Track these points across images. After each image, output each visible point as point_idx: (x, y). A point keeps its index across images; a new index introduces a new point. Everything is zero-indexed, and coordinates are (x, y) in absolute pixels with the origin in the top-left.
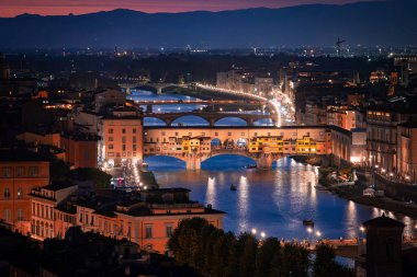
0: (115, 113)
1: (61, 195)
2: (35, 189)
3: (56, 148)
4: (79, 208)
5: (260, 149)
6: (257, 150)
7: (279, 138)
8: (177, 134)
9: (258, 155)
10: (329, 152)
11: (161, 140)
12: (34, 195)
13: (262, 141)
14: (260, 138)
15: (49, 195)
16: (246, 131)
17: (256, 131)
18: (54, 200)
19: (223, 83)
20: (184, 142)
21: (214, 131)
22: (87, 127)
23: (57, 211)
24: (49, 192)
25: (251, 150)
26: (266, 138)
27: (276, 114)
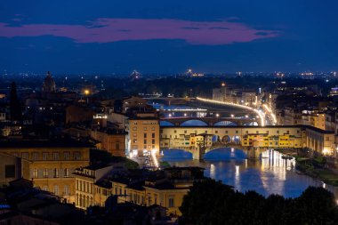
0: (138, 115)
1: (100, 173)
2: (78, 169)
3: (94, 140)
4: (114, 184)
5: (250, 143)
6: (248, 145)
7: (265, 135)
8: (186, 132)
9: (249, 148)
10: (304, 146)
11: (173, 137)
12: (78, 174)
13: (252, 137)
14: (251, 135)
15: (90, 174)
16: (239, 130)
17: (246, 129)
18: (94, 178)
19: (218, 97)
20: (191, 138)
21: (214, 130)
22: (117, 124)
23: (96, 187)
24: (90, 171)
25: (243, 145)
26: (255, 135)
27: (260, 119)
